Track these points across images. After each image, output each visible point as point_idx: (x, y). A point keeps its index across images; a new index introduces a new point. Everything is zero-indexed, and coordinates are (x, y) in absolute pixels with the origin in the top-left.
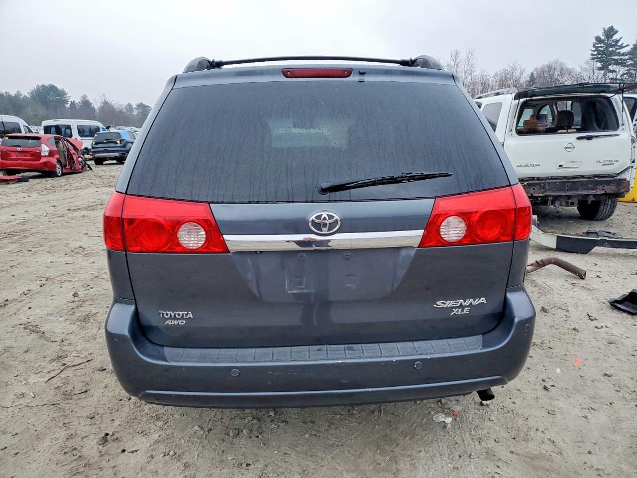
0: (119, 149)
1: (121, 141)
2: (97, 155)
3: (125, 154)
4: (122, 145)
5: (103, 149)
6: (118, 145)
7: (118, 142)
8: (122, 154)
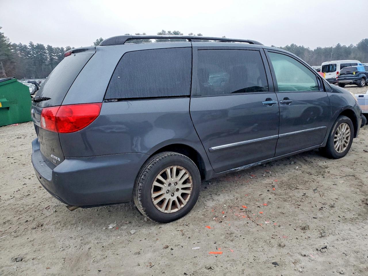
0: (354, 77)
1: (356, 72)
2: (340, 81)
3: (357, 81)
4: (356, 75)
5: (343, 78)
6: (353, 75)
7: (354, 73)
8: (355, 81)
